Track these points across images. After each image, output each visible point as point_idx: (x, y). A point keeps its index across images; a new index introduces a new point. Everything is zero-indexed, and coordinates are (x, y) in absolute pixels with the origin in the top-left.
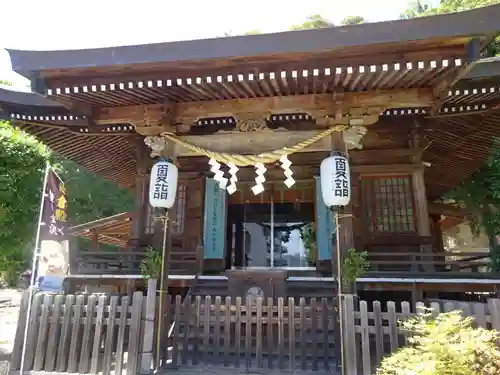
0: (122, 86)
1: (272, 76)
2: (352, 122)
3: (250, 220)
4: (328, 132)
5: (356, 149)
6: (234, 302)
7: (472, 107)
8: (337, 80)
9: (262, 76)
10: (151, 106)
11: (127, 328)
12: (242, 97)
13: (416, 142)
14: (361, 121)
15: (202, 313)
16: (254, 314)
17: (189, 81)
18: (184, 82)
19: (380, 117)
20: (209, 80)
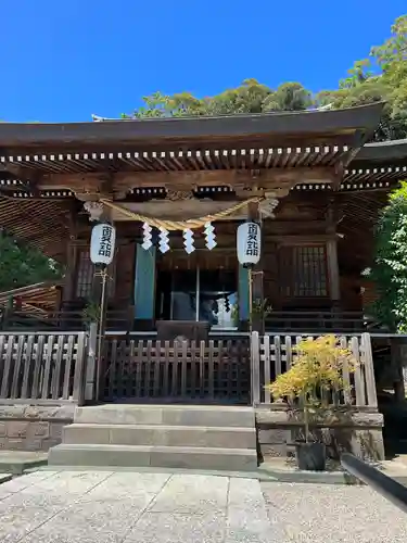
0: (69, 157)
1: (198, 154)
2: (266, 194)
3: (177, 290)
4: (246, 203)
5: (269, 219)
6: (163, 345)
7: (364, 185)
8: (252, 159)
9: (189, 154)
10: (89, 174)
11: (73, 362)
12: (173, 170)
13: (331, 215)
14: (274, 194)
15: (136, 354)
16: (180, 355)
17: (128, 155)
18: (124, 156)
19: (291, 191)
20: (145, 155)
